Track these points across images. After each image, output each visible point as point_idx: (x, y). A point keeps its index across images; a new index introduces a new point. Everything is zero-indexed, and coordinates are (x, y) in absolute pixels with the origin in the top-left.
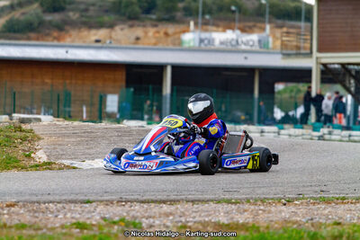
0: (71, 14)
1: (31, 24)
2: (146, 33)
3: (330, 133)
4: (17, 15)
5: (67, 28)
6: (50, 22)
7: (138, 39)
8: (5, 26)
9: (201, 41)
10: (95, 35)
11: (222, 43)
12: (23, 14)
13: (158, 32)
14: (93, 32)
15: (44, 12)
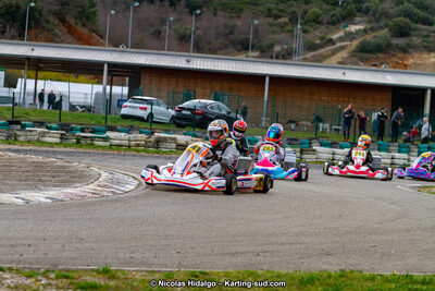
0: (414, 39)
1: (380, 46)
4: (369, 37)
5: (411, 50)
6: (397, 45)
8: (358, 47)
12: (375, 37)
15: (392, 36)
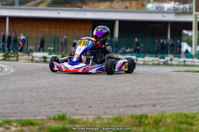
2: (131, 4)
3: (171, 60)
7: (126, 8)
9: (157, 8)
10: (103, 5)
11: (168, 9)
13: (138, 4)
14: (102, 4)
